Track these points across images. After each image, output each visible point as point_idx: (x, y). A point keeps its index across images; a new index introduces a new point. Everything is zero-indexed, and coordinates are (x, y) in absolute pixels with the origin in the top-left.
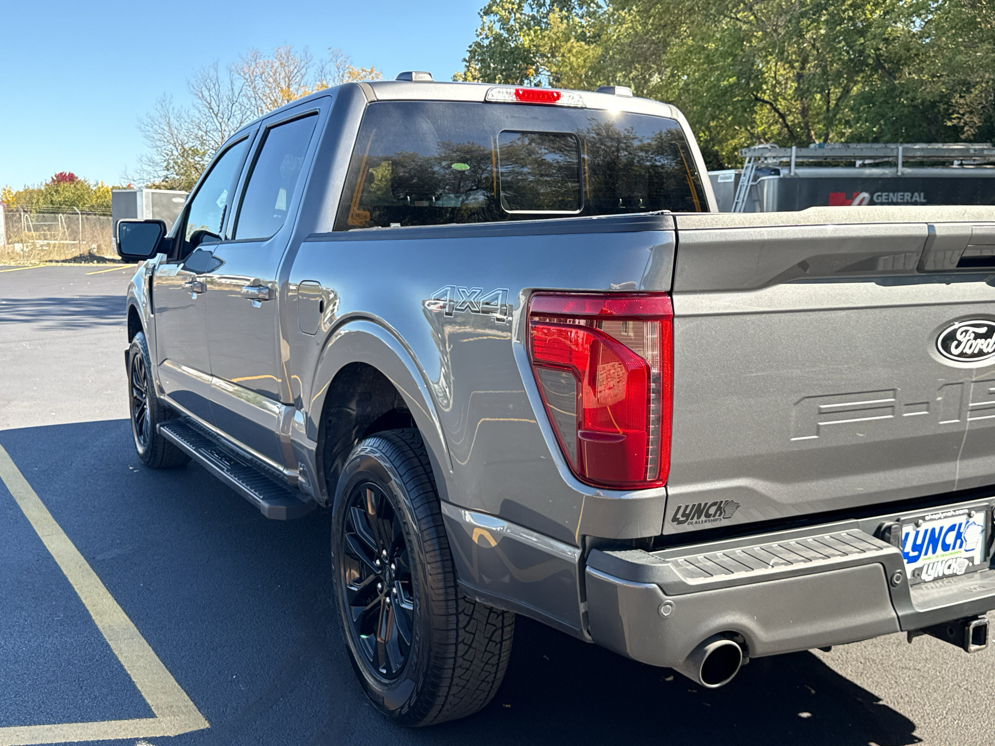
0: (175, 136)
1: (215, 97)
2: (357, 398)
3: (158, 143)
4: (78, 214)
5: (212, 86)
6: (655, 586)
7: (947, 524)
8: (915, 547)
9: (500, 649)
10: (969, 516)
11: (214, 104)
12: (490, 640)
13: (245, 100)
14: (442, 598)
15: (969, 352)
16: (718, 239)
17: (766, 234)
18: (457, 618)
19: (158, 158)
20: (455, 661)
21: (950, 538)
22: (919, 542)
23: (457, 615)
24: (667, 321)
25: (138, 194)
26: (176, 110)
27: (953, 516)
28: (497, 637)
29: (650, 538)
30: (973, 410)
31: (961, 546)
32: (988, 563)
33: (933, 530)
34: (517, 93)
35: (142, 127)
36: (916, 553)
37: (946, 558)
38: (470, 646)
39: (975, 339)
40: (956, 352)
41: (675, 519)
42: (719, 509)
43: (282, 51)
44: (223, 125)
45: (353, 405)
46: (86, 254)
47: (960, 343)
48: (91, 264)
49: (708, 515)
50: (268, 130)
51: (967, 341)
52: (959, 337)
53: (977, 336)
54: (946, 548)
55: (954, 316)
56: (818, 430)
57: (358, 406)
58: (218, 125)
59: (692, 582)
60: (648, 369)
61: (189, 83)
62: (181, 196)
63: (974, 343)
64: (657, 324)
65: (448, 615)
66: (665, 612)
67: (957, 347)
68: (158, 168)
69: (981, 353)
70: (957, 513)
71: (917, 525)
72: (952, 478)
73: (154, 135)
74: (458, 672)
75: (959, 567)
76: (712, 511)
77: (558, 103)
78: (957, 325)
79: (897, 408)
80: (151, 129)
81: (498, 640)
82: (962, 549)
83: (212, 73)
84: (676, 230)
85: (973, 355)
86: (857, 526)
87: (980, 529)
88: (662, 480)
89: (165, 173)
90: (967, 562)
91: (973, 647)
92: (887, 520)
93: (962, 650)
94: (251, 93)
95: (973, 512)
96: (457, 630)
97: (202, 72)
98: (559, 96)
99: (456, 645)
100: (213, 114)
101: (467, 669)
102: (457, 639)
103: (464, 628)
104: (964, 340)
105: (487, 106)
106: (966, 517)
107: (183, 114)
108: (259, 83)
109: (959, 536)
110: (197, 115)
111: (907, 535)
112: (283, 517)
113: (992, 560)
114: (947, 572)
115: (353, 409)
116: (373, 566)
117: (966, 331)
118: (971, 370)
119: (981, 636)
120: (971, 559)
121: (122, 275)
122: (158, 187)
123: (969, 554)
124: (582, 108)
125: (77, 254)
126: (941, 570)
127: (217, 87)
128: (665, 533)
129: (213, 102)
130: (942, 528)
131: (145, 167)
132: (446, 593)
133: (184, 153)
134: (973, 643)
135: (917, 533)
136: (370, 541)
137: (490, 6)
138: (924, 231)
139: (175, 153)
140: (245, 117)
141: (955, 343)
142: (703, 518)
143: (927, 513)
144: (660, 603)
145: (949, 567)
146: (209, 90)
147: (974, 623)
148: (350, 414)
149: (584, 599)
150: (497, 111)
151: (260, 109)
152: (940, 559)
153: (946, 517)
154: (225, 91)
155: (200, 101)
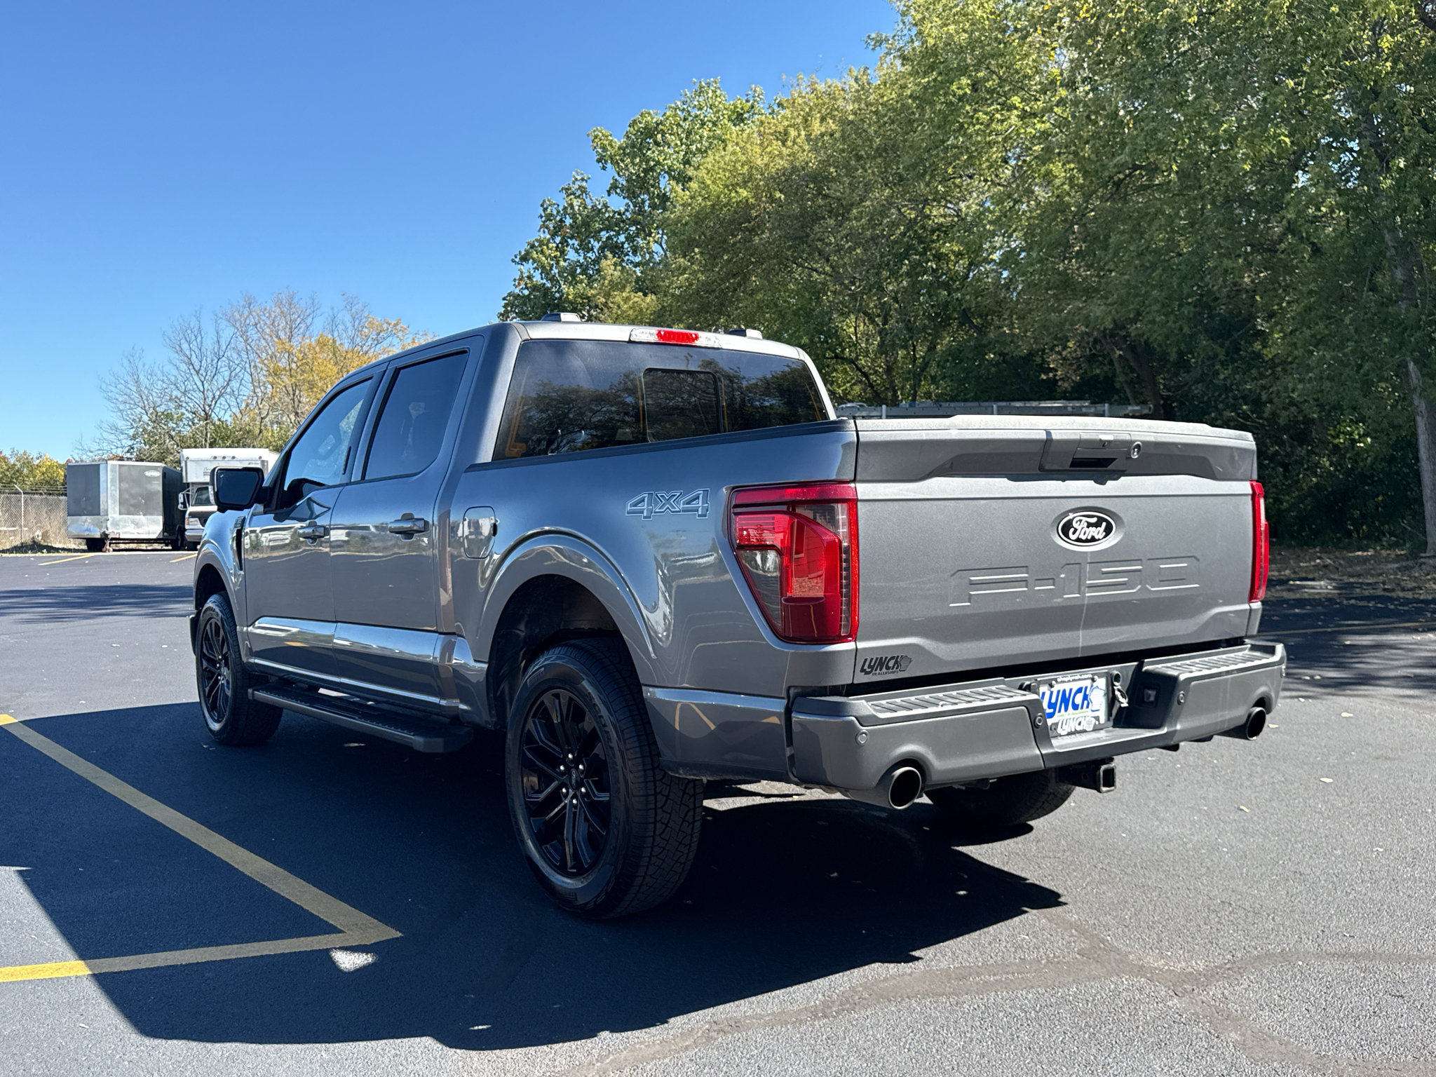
0: (144, 397)
1: (197, 351)
2: (526, 619)
3: (121, 407)
4: (19, 493)
5: (193, 338)
6: (853, 718)
7: (1075, 686)
8: (1051, 705)
9: (693, 829)
10: (1093, 680)
11: (194, 358)
12: (684, 820)
13: (235, 356)
14: (642, 780)
15: (1084, 538)
16: (888, 439)
17: (924, 436)
18: (656, 799)
19: (121, 424)
20: (654, 840)
21: (1079, 699)
22: (1053, 701)
23: (655, 795)
24: (852, 503)
25: (102, 468)
26: (146, 367)
27: (1080, 680)
28: (689, 818)
29: (843, 686)
30: (1090, 586)
31: (1088, 707)
32: (1111, 723)
33: (1064, 691)
34: (659, 334)
35: (104, 386)
36: (1052, 711)
37: (1076, 716)
38: (667, 826)
39: (1088, 527)
40: (1074, 537)
41: (863, 670)
42: (896, 662)
43: (284, 297)
44: (206, 385)
45: (522, 627)
46: (30, 542)
47: (1076, 530)
48: (39, 554)
49: (888, 668)
50: (397, 371)
51: (1081, 527)
52: (1075, 525)
53: (1089, 525)
54: (1075, 707)
55: (1070, 508)
56: (970, 598)
57: (526, 627)
58: (199, 384)
59: (882, 716)
60: (840, 542)
61: (164, 334)
62: (155, 468)
63: (1088, 530)
64: (845, 505)
65: (647, 796)
66: (862, 740)
67: (1074, 533)
68: (122, 437)
69: (1093, 539)
70: (1083, 677)
71: (1051, 686)
72: (1075, 646)
73: (118, 396)
74: (657, 850)
75: (1088, 725)
76: (891, 664)
77: (697, 343)
78: (1071, 516)
79: (1030, 582)
80: (113, 389)
81: (691, 820)
82: (1089, 710)
83: (194, 323)
84: (857, 431)
85: (1087, 541)
86: (1004, 683)
87: (1102, 693)
88: (853, 635)
89: (130, 443)
90: (1094, 720)
91: (1104, 789)
92: (1026, 680)
93: (1095, 791)
94: (241, 346)
95: (1096, 677)
96: (655, 809)
97: (181, 321)
98: (697, 338)
99: (655, 824)
100: (192, 371)
101: (664, 849)
102: (655, 818)
103: (662, 807)
104: (1079, 528)
105: (631, 346)
106: (1090, 681)
107: (156, 369)
108: (252, 333)
109: (1085, 697)
110: (175, 372)
111: (1044, 694)
112: (441, 750)
113: (1114, 720)
114: (1079, 728)
115: (521, 631)
116: (557, 773)
117: (1081, 521)
118: (1086, 553)
119: (1110, 779)
120: (1097, 718)
121: (85, 564)
122: (121, 459)
123: (1095, 714)
124: (718, 349)
125: (18, 543)
126: (1073, 726)
127: (199, 339)
128: (855, 682)
129: (194, 356)
130: (1071, 690)
131: (105, 435)
132: (645, 776)
133: (156, 419)
134: (1104, 786)
135: (1052, 693)
136: (553, 748)
137: (528, 253)
138: (1043, 436)
139: (145, 418)
140: (233, 374)
141: (1072, 530)
142: (884, 670)
143: (1059, 676)
144: (858, 733)
145: (1080, 724)
146: (189, 343)
147: (1103, 767)
148: (518, 635)
149: (790, 743)
150: (640, 350)
151: (253, 364)
152: (1072, 716)
153: (1074, 680)
154: (209, 343)
155: (176, 356)
